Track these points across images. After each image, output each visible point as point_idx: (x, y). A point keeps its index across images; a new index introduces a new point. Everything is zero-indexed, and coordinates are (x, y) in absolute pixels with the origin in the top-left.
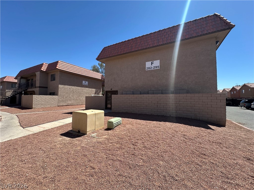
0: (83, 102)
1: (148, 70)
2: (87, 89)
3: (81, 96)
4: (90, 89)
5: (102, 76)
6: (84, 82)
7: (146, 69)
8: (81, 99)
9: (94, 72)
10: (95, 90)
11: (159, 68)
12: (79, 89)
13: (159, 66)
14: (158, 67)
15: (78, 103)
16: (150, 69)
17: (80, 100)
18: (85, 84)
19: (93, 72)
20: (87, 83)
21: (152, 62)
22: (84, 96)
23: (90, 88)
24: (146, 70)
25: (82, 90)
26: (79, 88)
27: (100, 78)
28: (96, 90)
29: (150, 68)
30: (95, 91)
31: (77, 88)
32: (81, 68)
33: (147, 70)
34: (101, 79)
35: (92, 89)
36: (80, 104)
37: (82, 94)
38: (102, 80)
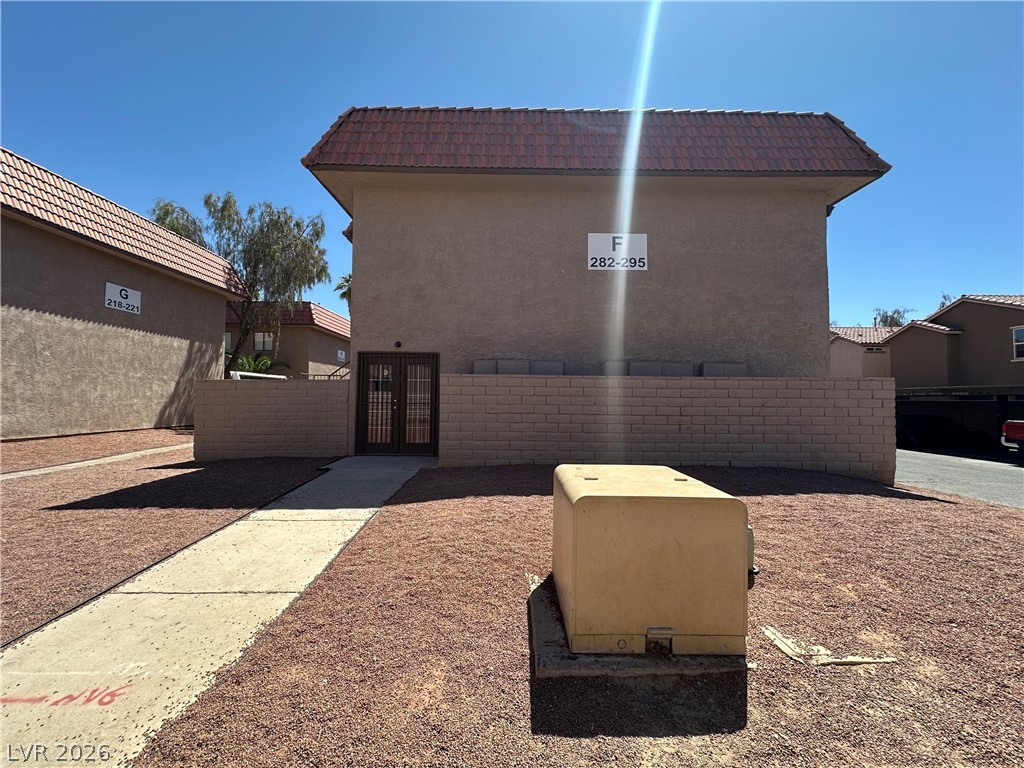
0: (106, 417)
1: (599, 268)
2: (136, 335)
3: (94, 381)
4: (157, 339)
5: (229, 274)
6: (112, 291)
7: (590, 263)
8: (93, 395)
9: (184, 243)
10: (185, 343)
11: (645, 268)
12: (75, 334)
13: (646, 261)
14: (642, 264)
15: (69, 424)
16: (606, 268)
17: (86, 404)
18: (124, 302)
19: (176, 239)
20: (135, 298)
21: (614, 238)
22: (111, 377)
23: (153, 331)
24: (590, 268)
25: (104, 339)
26: (78, 325)
27: (221, 279)
28: (191, 345)
29: (608, 263)
30: (185, 352)
31: (65, 323)
32: (97, 202)
33: (593, 268)
34: (225, 287)
35: (168, 340)
36: (82, 427)
37: (101, 363)
38: (228, 290)
